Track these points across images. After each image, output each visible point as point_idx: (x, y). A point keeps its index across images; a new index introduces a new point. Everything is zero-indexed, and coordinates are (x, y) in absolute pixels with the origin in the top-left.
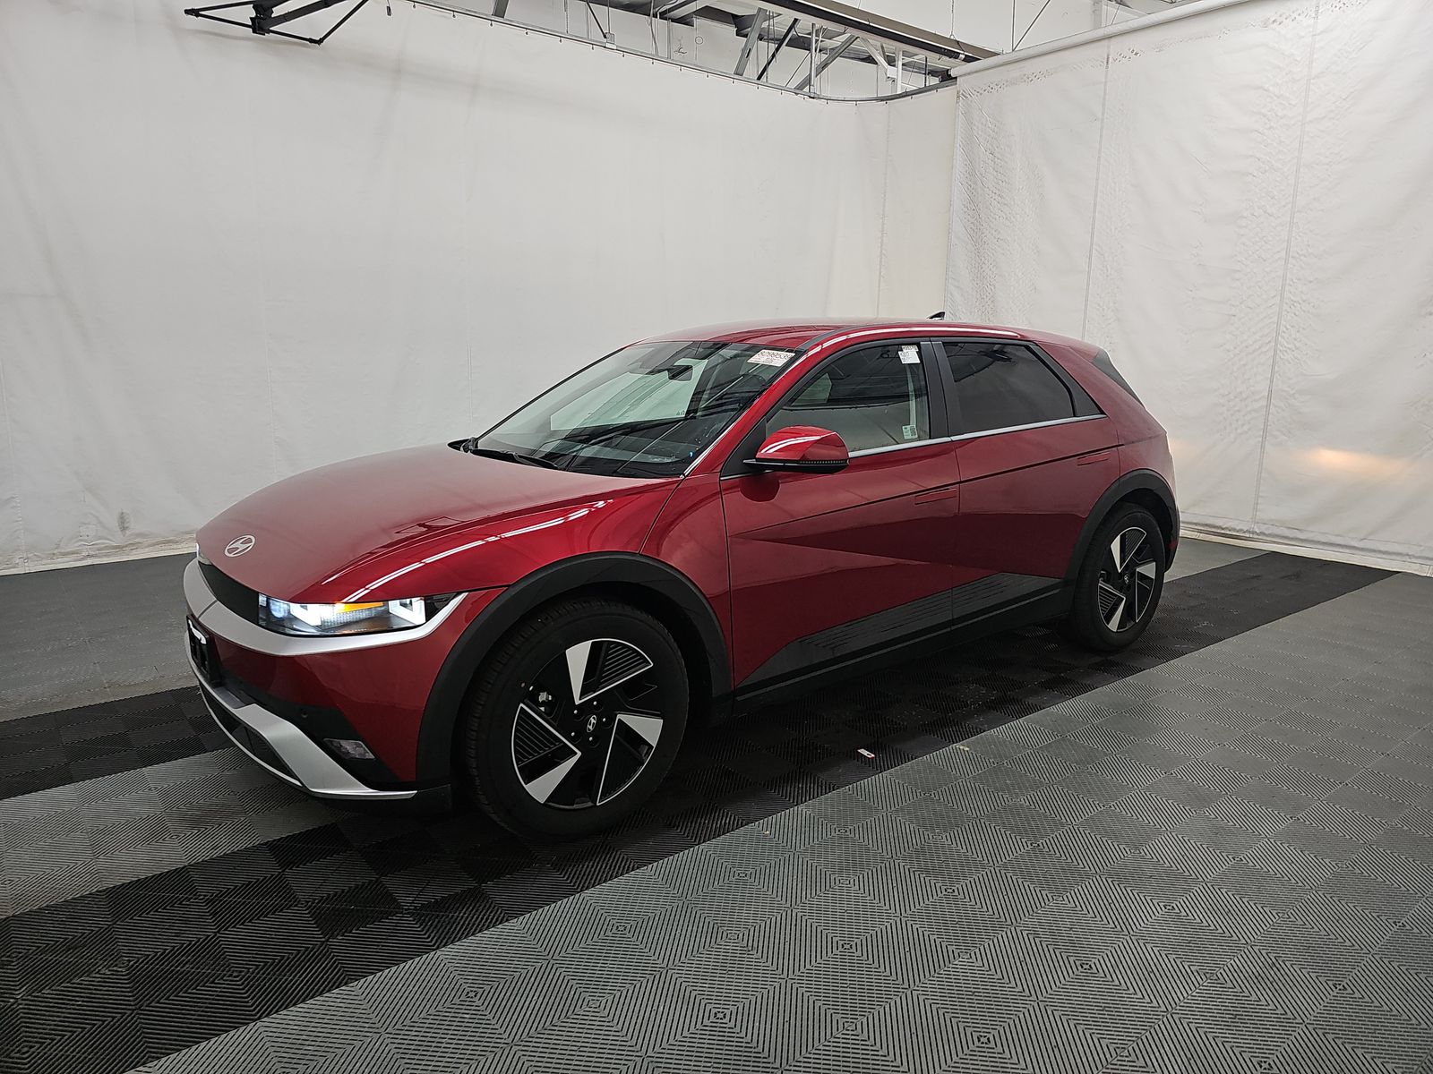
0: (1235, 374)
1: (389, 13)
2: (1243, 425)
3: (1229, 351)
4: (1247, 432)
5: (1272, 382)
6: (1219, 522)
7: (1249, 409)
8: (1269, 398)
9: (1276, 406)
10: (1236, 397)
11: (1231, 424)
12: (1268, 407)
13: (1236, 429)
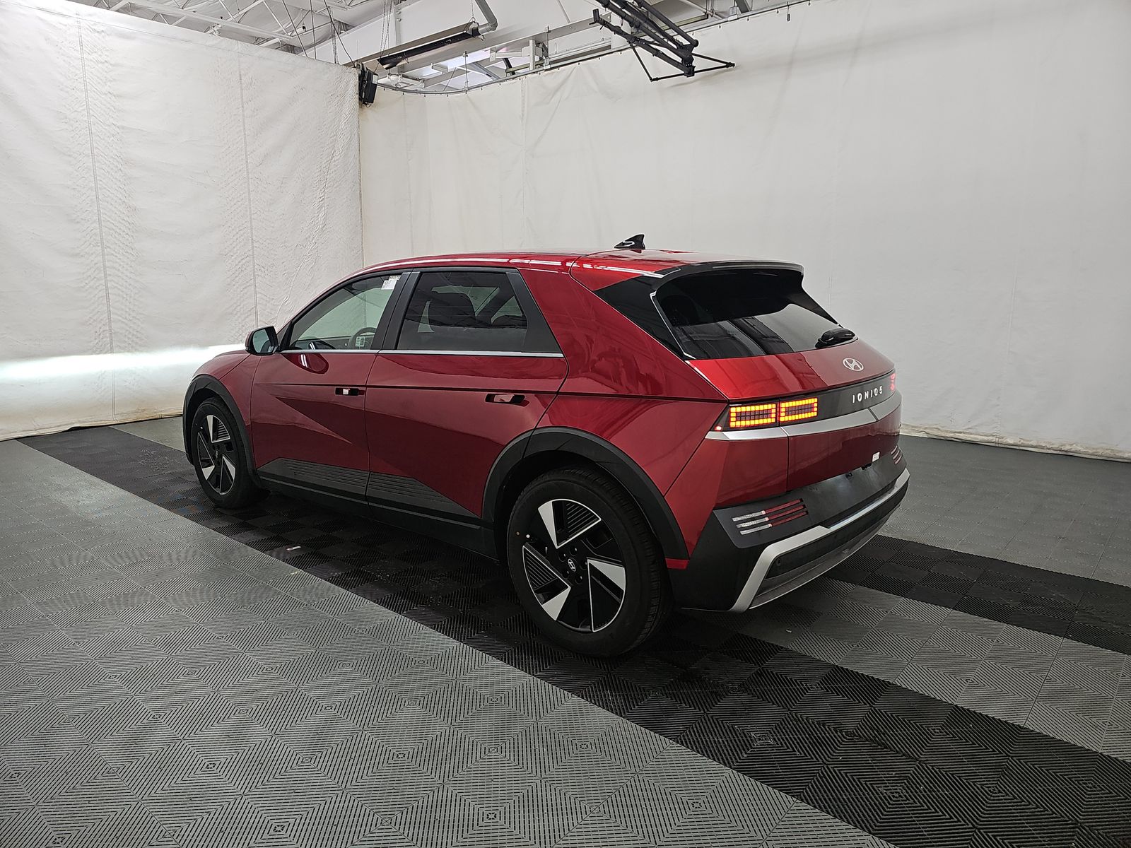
1: (789, 19)
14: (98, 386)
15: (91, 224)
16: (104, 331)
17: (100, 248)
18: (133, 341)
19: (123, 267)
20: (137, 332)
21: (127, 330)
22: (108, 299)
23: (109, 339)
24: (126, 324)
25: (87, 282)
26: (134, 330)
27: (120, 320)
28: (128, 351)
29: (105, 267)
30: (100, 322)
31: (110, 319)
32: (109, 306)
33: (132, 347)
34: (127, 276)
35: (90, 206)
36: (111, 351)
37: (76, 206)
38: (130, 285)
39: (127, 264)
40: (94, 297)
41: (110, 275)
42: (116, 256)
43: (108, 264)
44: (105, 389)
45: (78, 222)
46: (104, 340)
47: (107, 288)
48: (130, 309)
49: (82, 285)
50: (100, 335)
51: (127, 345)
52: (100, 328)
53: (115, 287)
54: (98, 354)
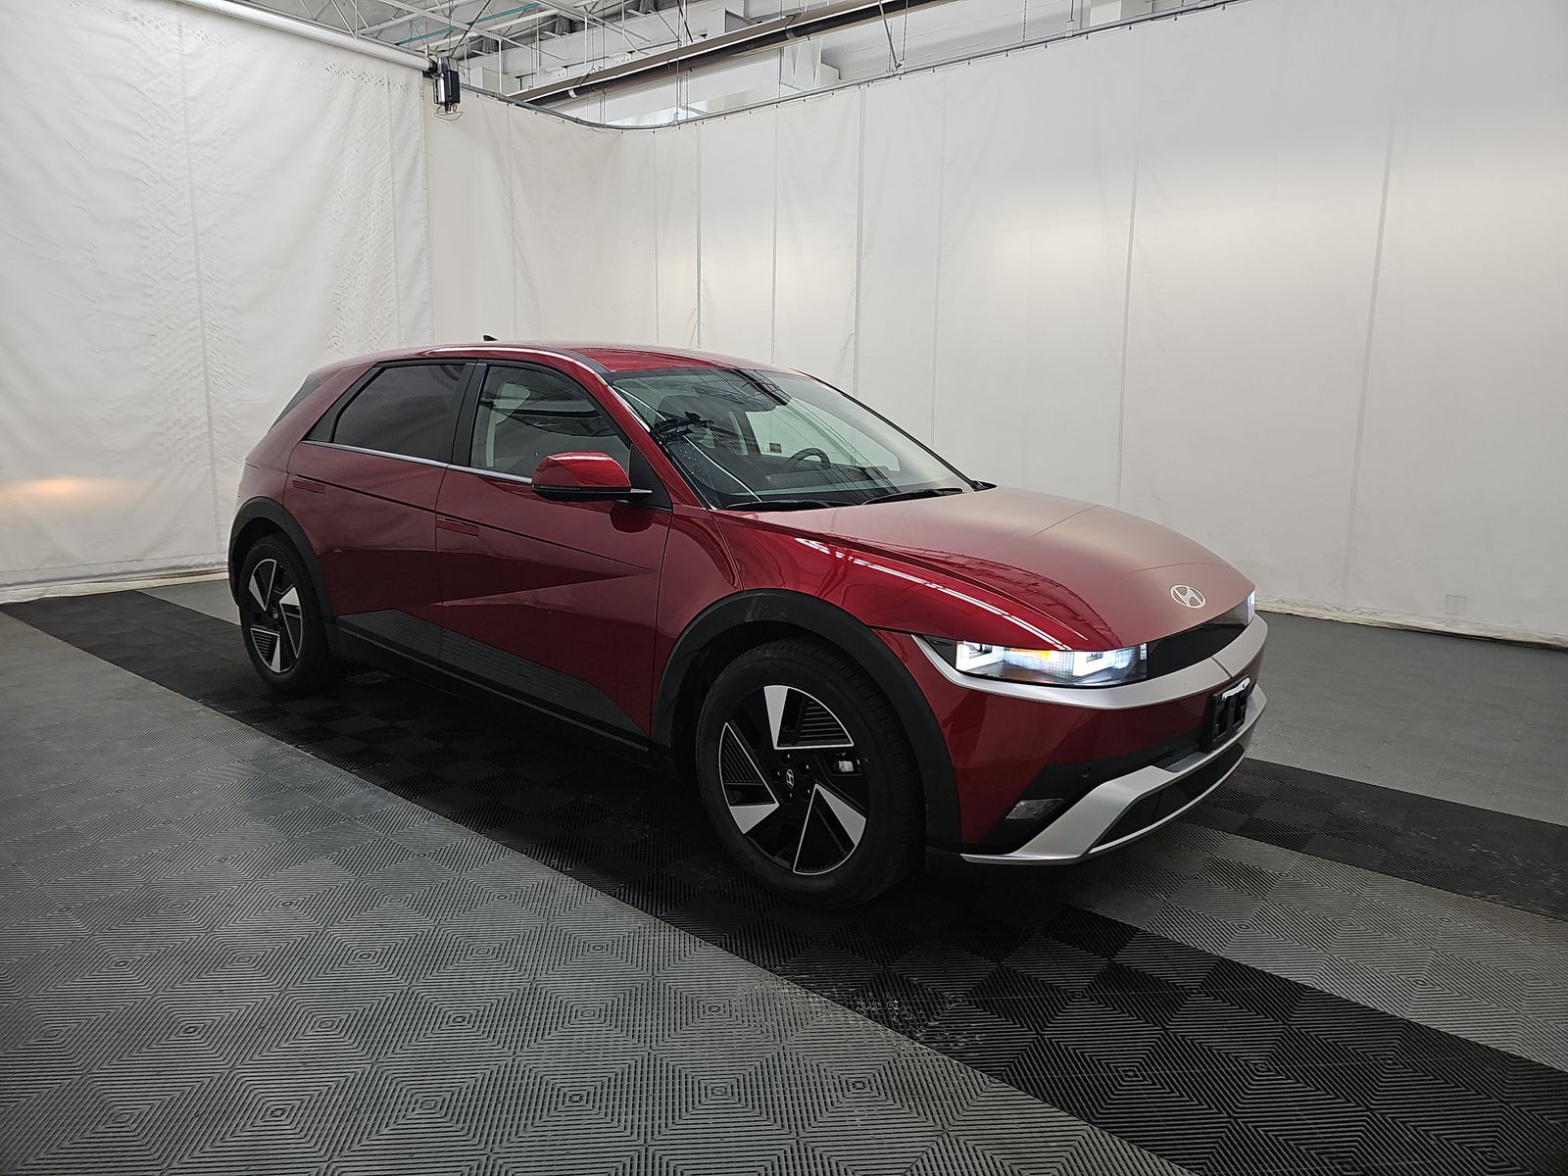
0: (169, 400)
2: (188, 455)
3: (156, 374)
4: (194, 462)
5: (209, 407)
6: (185, 562)
7: (192, 436)
8: (210, 424)
9: (218, 432)
10: (174, 425)
11: (175, 455)
12: (210, 433)
13: (182, 459)
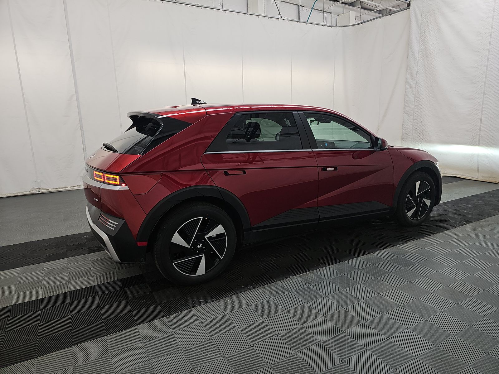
14: (470, 160)
15: (481, 83)
16: (476, 135)
17: (483, 95)
18: (489, 141)
19: (492, 104)
20: (493, 137)
21: (488, 136)
22: (481, 119)
23: (478, 139)
24: (488, 133)
25: (473, 111)
26: (491, 135)
27: (485, 130)
28: (487, 146)
29: (483, 104)
30: (475, 130)
31: (480, 129)
32: (481, 123)
33: (489, 144)
34: (492, 108)
35: (483, 74)
36: (478, 145)
37: (476, 75)
38: (493, 112)
39: (494, 102)
40: (475, 118)
41: (484, 108)
42: (489, 98)
43: (485, 102)
44: (473, 163)
45: (475, 83)
46: (476, 139)
47: (482, 114)
48: (491, 125)
49: (470, 113)
50: (474, 137)
51: (486, 143)
52: (475, 133)
53: (486, 114)
54: (472, 145)
